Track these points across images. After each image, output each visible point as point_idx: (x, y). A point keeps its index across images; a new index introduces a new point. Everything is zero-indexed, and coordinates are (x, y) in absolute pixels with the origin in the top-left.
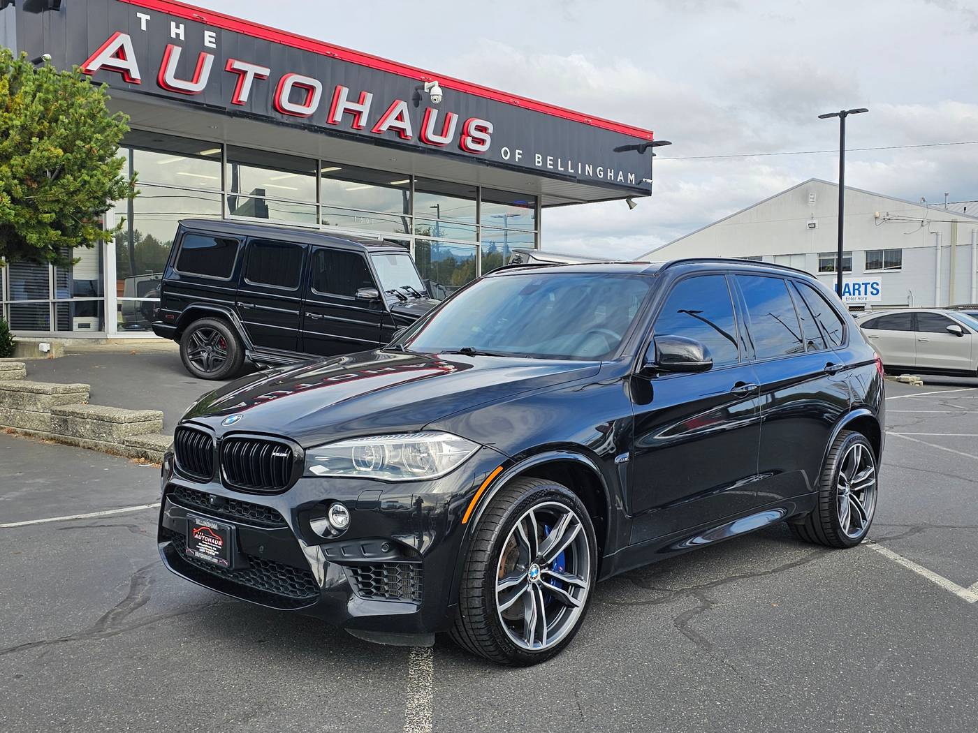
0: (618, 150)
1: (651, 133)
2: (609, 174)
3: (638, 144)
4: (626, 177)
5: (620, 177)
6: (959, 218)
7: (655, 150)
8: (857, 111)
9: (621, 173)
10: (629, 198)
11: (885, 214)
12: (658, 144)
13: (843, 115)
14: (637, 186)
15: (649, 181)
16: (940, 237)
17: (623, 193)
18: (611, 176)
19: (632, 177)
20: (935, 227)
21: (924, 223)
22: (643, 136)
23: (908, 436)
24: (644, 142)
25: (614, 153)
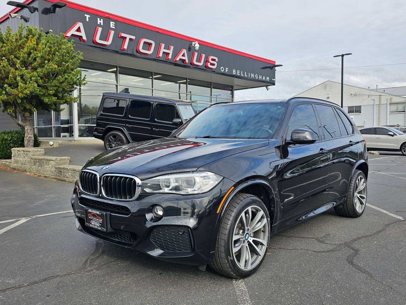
0: (263, 68)
1: (275, 62)
2: (260, 77)
3: (270, 66)
4: (266, 78)
5: (264, 78)
6: (382, 94)
7: (276, 68)
8: (348, 54)
9: (264, 77)
10: (267, 86)
11: (355, 93)
12: (278, 66)
13: (343, 56)
14: (270, 82)
15: (274, 80)
16: (375, 101)
17: (265, 84)
18: (260, 78)
19: (268, 78)
20: (373, 98)
21: (369, 96)
22: (272, 63)
23: (388, 174)
24: (273, 65)
25: (261, 69)
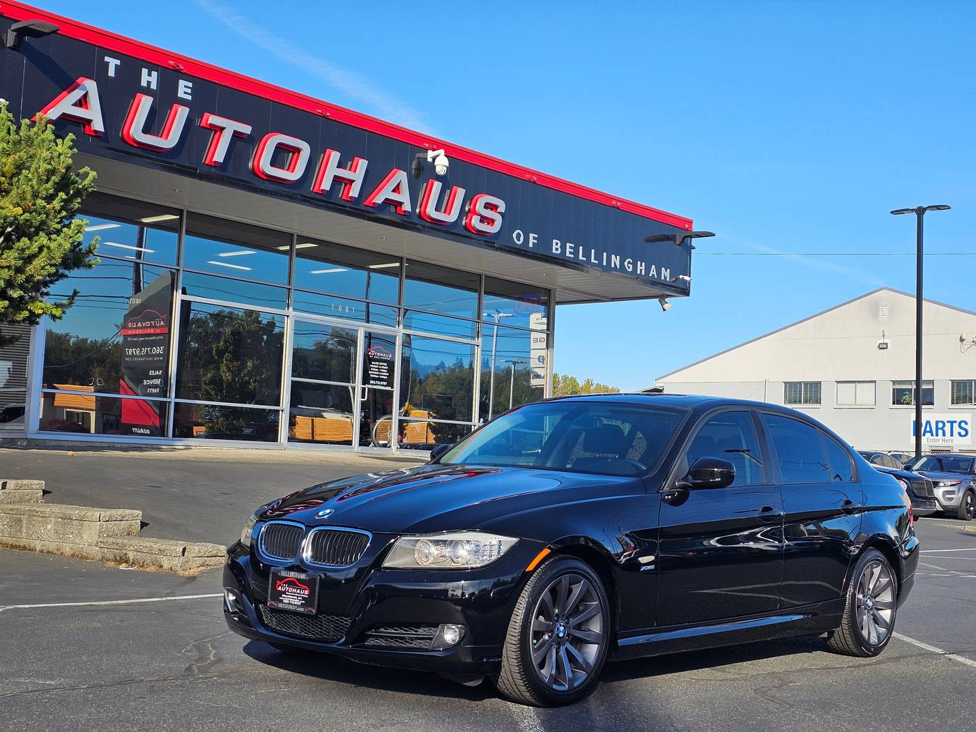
0: (649, 240)
1: (690, 223)
2: (639, 268)
3: (675, 234)
4: (659, 273)
5: (653, 272)
7: (695, 242)
8: (938, 208)
9: (653, 267)
10: (662, 298)
12: (699, 235)
13: (920, 212)
14: (673, 284)
15: (687, 278)
17: (656, 291)
18: (642, 270)
19: (666, 273)
22: (681, 224)
24: (683, 232)
25: (646, 243)
